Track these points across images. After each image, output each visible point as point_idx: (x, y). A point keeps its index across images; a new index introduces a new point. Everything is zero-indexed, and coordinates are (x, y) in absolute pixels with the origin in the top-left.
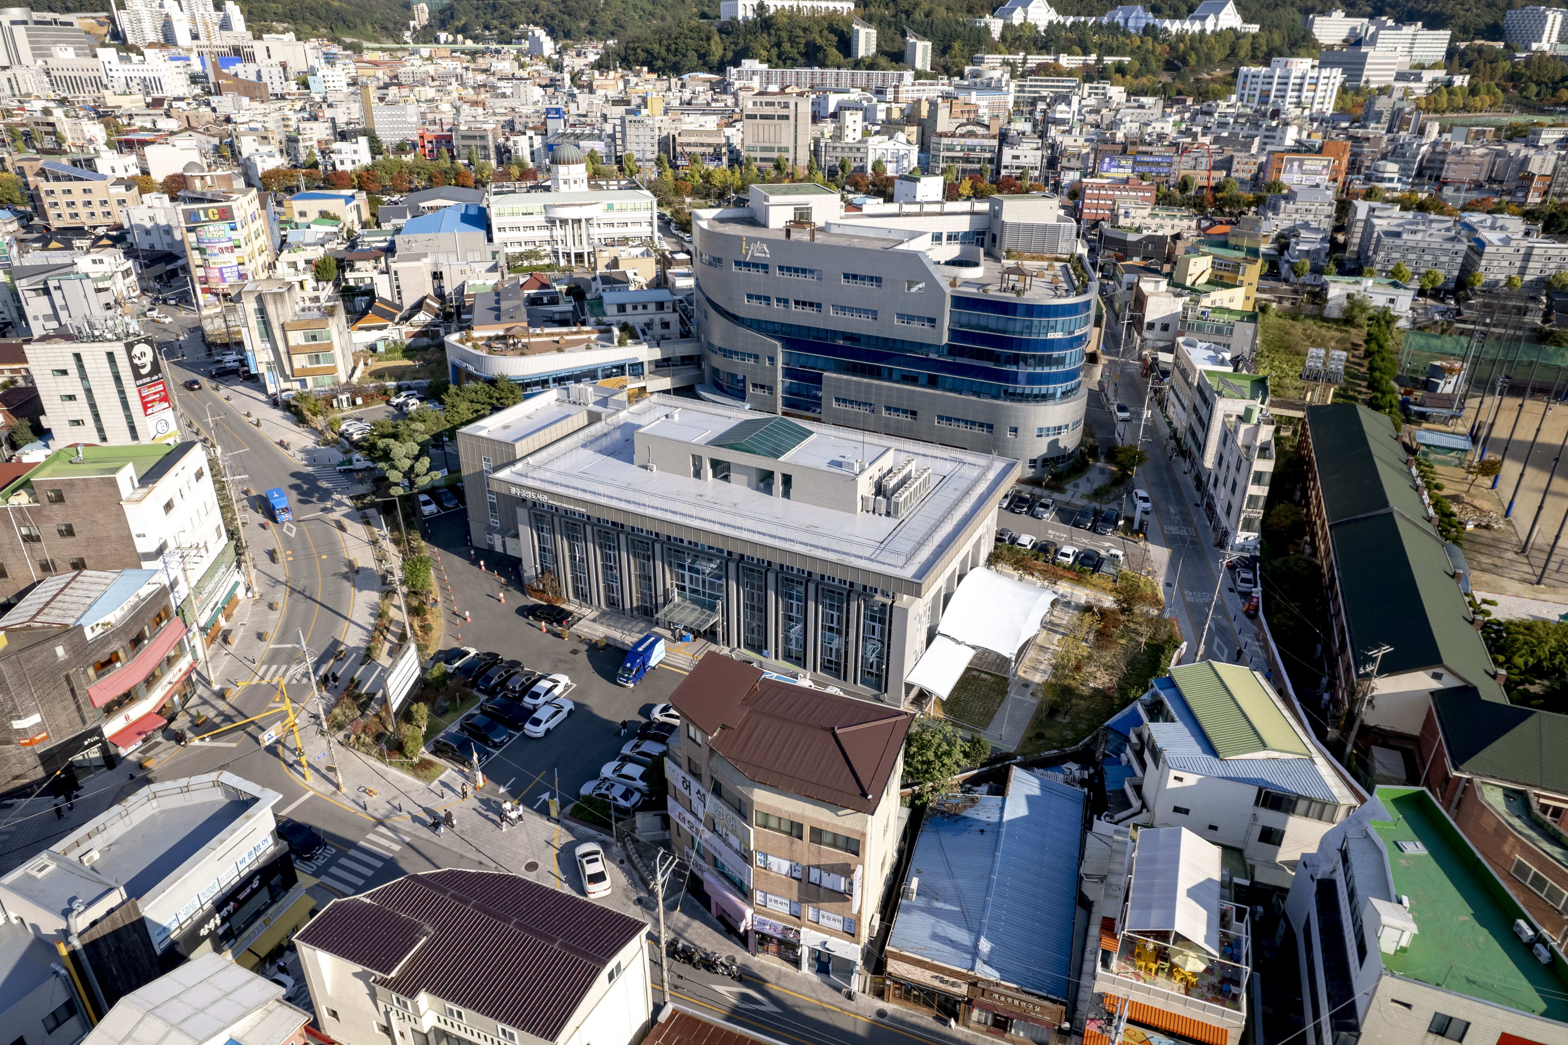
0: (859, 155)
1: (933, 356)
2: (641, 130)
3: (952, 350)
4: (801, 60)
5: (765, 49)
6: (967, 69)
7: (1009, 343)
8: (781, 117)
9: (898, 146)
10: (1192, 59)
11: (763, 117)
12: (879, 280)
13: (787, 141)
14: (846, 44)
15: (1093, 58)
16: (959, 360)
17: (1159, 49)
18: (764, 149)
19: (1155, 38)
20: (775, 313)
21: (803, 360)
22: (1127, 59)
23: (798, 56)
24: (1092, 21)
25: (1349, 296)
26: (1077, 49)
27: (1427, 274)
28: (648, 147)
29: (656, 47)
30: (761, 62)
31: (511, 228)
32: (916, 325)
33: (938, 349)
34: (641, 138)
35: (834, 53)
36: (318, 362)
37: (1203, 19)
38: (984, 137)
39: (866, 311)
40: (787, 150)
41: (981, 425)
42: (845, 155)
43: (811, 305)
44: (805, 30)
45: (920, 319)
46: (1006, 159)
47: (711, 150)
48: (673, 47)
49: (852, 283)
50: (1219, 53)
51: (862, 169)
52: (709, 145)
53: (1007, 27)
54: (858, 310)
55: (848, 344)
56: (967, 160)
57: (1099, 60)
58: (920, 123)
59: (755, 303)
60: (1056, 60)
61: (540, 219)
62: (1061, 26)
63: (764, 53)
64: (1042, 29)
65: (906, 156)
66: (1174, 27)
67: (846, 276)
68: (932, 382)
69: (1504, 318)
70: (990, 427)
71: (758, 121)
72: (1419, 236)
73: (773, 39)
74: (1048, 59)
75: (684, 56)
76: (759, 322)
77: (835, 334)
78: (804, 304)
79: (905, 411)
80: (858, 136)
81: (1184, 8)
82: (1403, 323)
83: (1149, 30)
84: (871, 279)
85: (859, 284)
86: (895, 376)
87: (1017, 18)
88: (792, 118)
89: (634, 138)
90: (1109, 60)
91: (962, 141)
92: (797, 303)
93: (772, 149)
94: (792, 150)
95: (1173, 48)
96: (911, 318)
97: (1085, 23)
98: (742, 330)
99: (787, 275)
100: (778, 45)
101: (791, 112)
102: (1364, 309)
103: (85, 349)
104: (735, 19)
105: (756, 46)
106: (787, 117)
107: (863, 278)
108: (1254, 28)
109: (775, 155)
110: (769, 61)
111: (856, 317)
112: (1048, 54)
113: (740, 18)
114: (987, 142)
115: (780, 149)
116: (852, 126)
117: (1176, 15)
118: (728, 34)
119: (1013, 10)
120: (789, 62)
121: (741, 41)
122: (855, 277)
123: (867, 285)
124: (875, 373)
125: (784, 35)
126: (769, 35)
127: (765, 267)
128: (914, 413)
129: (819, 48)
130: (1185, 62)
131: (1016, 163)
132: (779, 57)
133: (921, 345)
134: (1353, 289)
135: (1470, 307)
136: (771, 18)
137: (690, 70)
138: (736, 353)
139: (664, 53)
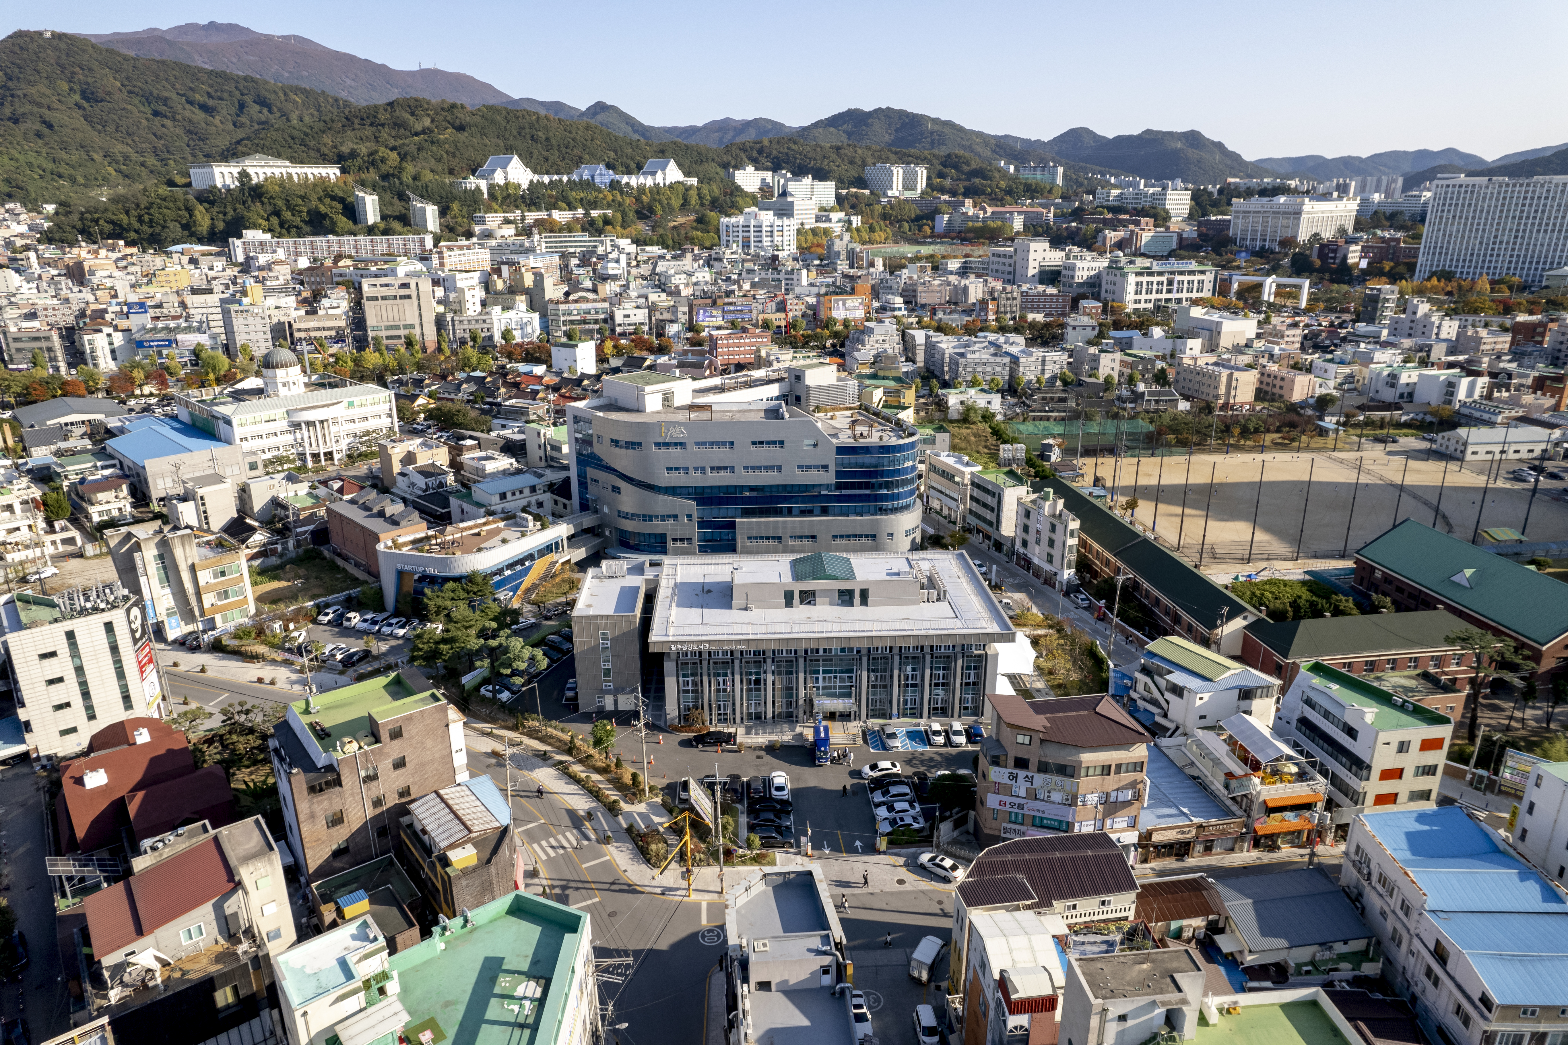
0: (485, 326)
1: (824, 492)
2: (250, 320)
3: (839, 486)
4: (306, 228)
5: (262, 217)
6: (477, 229)
7: (882, 474)
8: (403, 297)
9: (521, 315)
10: (658, 209)
11: (384, 298)
12: (782, 443)
13: (411, 317)
14: (352, 212)
15: (580, 212)
16: (845, 492)
17: (628, 201)
18: (388, 328)
19: (622, 192)
20: (695, 479)
21: (715, 513)
22: (609, 212)
23: (301, 225)
24: (565, 178)
25: (962, 403)
26: (564, 205)
27: (992, 380)
28: (261, 335)
29: (125, 219)
30: (264, 231)
31: (253, 438)
32: (813, 472)
33: (828, 487)
34: (251, 328)
35: (343, 221)
36: (227, 597)
37: (653, 174)
38: (594, 301)
39: (772, 467)
40: (412, 326)
41: (867, 536)
42: (472, 327)
43: (725, 468)
44: (303, 198)
45: (817, 467)
46: (619, 318)
47: (333, 333)
48: (146, 218)
49: (759, 448)
50: (676, 203)
51: (491, 338)
52: (330, 329)
53: (491, 188)
54: (766, 467)
55: (754, 494)
56: (585, 322)
57: (587, 214)
58: (527, 292)
59: (674, 474)
60: (550, 215)
61: (283, 425)
62: (540, 184)
63: (264, 223)
64: (525, 186)
65: (529, 323)
66: (634, 181)
67: (754, 443)
68: (825, 511)
69: (1056, 405)
70: (874, 536)
71: (380, 302)
72: (977, 355)
73: (269, 208)
74: (542, 215)
75: (164, 227)
76: (674, 488)
77: (742, 488)
78: (719, 468)
79: (807, 537)
80: (478, 308)
81: (633, 166)
82: (999, 418)
83: (614, 185)
84: (774, 442)
85: (765, 448)
86: (794, 512)
87: (499, 178)
88: (414, 297)
89: (242, 328)
90: (595, 213)
91: (578, 306)
92: (712, 468)
93: (397, 327)
94: (418, 327)
95: (638, 199)
96: (809, 467)
97: (561, 181)
98: (662, 497)
99: (702, 449)
100: (277, 213)
101: (413, 291)
102: (975, 411)
103: (78, 625)
104: (215, 187)
105: (253, 216)
106: (409, 297)
107: (768, 443)
108: (694, 181)
109: (402, 332)
110: (270, 230)
111: (764, 473)
112: (539, 210)
113: (219, 185)
114: (599, 305)
115: (406, 327)
116: (471, 300)
117: (629, 173)
118: (212, 203)
119: (493, 171)
120: (293, 231)
121: (229, 210)
122: (761, 443)
123: (772, 448)
124: (778, 513)
125: (280, 203)
126: (262, 203)
127: (682, 445)
128: (814, 537)
129: (325, 216)
130: (652, 211)
131: (627, 321)
132: (281, 225)
133: (814, 486)
134: (963, 397)
135: (1035, 401)
136: (258, 186)
137: (175, 242)
138: (657, 516)
139: (136, 225)
